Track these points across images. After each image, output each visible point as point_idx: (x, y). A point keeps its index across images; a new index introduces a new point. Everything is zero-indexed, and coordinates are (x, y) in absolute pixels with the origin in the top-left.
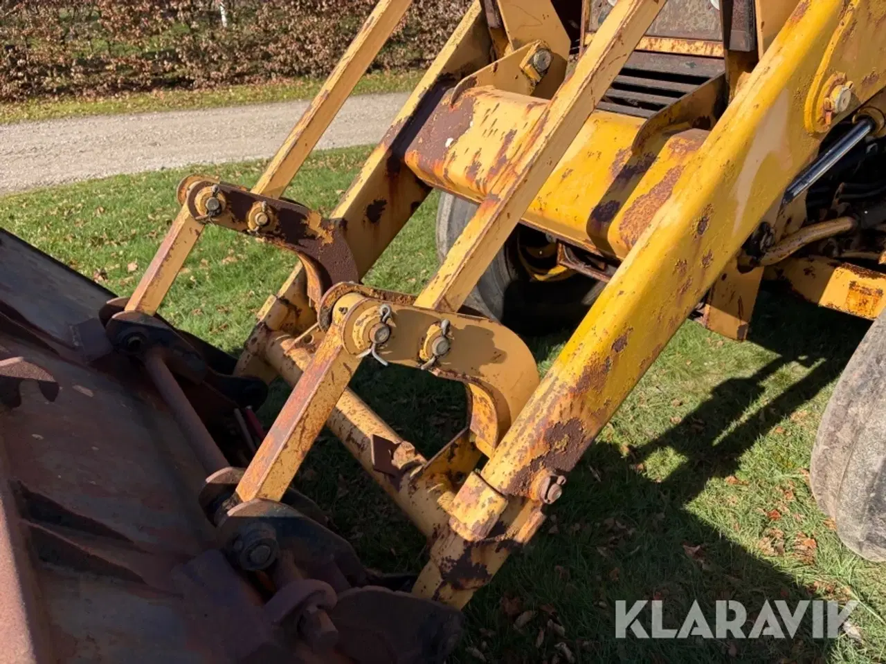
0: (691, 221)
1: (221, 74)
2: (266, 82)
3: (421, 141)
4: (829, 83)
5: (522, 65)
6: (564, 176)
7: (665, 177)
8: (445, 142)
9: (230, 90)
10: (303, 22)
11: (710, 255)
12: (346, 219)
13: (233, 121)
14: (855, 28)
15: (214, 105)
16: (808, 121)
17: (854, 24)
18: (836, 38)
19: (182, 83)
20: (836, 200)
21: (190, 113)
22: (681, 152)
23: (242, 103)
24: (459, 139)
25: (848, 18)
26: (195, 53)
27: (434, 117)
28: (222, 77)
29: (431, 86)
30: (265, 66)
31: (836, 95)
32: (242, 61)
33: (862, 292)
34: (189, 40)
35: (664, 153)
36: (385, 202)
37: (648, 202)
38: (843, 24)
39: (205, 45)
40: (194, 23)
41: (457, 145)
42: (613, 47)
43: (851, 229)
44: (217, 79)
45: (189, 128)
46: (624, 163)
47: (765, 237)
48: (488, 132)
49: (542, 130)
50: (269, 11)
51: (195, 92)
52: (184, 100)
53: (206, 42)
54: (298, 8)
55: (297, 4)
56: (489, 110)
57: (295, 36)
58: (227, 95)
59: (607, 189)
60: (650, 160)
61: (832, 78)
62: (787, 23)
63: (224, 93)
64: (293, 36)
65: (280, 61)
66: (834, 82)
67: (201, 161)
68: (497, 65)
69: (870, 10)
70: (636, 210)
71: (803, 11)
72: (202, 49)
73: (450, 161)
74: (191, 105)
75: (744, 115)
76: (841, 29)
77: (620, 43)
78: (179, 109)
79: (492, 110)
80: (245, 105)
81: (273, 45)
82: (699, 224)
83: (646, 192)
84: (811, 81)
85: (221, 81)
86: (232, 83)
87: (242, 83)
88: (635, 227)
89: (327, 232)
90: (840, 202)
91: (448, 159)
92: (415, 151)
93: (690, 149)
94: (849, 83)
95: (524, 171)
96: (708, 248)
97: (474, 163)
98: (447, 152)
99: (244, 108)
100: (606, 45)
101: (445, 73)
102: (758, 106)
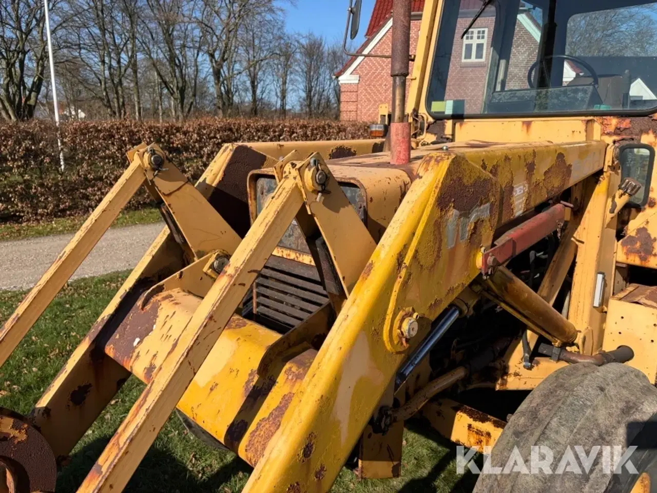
0: (296, 451)
1: (46, 211)
2: (84, 215)
3: (117, 337)
4: (398, 317)
5: (205, 269)
6: (211, 389)
7: (281, 403)
8: (134, 341)
9: (53, 222)
10: (115, 173)
11: (322, 468)
12: (49, 408)
13: (50, 248)
14: (411, 277)
15: (37, 235)
16: (389, 347)
17: (410, 275)
18: (397, 287)
19: (14, 218)
20: (453, 352)
21: (15, 243)
22: (292, 379)
23: (62, 232)
24: (144, 340)
25: (403, 272)
26: (25, 196)
27: (131, 316)
28: (47, 213)
29: (131, 289)
30: (84, 203)
31: (405, 326)
32: (65, 200)
33: (477, 433)
34: (21, 188)
35: (281, 378)
36: (90, 385)
37: (267, 426)
38: (401, 277)
39: (34, 191)
40: (27, 176)
41: (141, 346)
42: (205, 326)
43: (466, 375)
44: (43, 214)
45: (11, 256)
46: (254, 383)
47: (384, 419)
48: (165, 336)
49: (145, 401)
50: (88, 166)
51: (24, 224)
52: (12, 232)
53: (35, 188)
54: (111, 163)
55: (111, 161)
56: (168, 316)
57: (109, 182)
58: (50, 227)
59: (239, 409)
60: (272, 382)
61: (401, 314)
62: (360, 279)
63: (48, 225)
64: (107, 182)
65: (96, 199)
66: (403, 316)
67: (12, 287)
68: (182, 272)
69: (421, 263)
70: (258, 433)
71: (370, 270)
72: (32, 193)
73: (135, 360)
74: (17, 236)
75: (331, 356)
76: (399, 281)
77: (213, 321)
78: (7, 240)
79: (170, 316)
80: (63, 233)
81: (90, 189)
82: (304, 451)
83: (267, 416)
84: (384, 319)
85: (47, 215)
86: (55, 216)
87: (64, 217)
88: (256, 450)
89: (20, 432)
90: (457, 351)
91: (134, 357)
92: (112, 345)
93: (300, 377)
94: (415, 315)
95: (125, 443)
96: (319, 464)
97: (151, 365)
98: (134, 351)
99: (61, 237)
100: (200, 324)
101: (142, 278)
102: (341, 348)
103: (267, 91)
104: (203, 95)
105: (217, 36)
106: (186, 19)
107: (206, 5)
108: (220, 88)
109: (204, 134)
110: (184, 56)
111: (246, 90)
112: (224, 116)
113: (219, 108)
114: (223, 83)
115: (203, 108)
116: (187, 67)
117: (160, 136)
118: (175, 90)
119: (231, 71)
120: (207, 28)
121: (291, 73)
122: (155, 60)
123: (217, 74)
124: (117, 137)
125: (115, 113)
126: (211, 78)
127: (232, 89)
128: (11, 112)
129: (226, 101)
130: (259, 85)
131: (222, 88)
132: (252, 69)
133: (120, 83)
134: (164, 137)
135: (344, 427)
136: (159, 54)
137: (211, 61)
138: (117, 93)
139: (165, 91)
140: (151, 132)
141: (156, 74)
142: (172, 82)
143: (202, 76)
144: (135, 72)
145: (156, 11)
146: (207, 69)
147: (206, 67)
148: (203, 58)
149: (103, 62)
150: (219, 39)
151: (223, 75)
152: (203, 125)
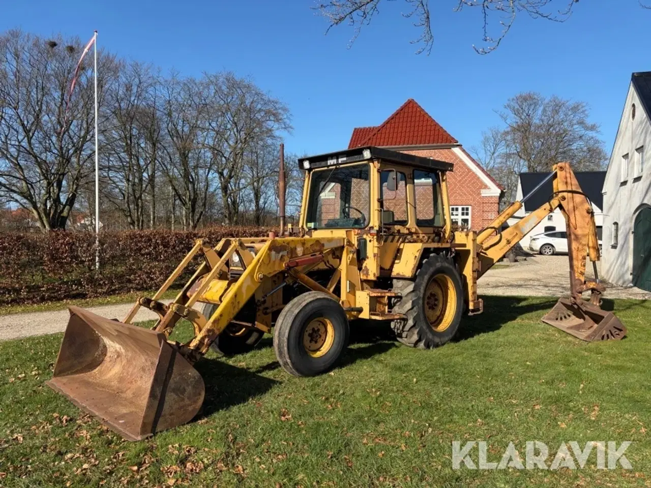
2: (127, 293)
3: (191, 290)
9: (108, 298)
10: (150, 265)
15: (99, 305)
16: (256, 279)
19: (81, 295)
23: (114, 304)
25: (259, 264)
26: (91, 281)
28: (104, 292)
30: (128, 286)
31: (260, 276)
32: (116, 284)
34: (89, 275)
39: (97, 277)
46: (226, 288)
50: (133, 260)
51: (88, 300)
57: (145, 271)
58: (106, 300)
59: (223, 292)
60: (230, 287)
63: (104, 299)
65: (136, 283)
66: (259, 273)
69: (265, 263)
71: (251, 263)
72: (95, 279)
81: (133, 276)
84: (255, 273)
85: (103, 294)
86: (109, 295)
87: (114, 294)
94: (264, 274)
96: (238, 300)
103: (268, 202)
104: (212, 205)
105: (225, 157)
106: (200, 146)
107: (217, 134)
108: (227, 201)
109: (213, 238)
110: (197, 174)
111: (251, 201)
112: (230, 223)
113: (226, 217)
114: (230, 195)
115: (211, 216)
116: (198, 183)
117: (183, 239)
118: (187, 200)
119: (237, 185)
120: (217, 152)
121: (290, 187)
122: (171, 177)
123: (225, 189)
124: (153, 240)
125: (134, 222)
126: (220, 191)
127: (238, 200)
128: (45, 222)
129: (232, 211)
130: (262, 197)
131: (229, 200)
132: (255, 184)
133: (140, 197)
134: (185, 240)
135: (244, 296)
136: (176, 172)
137: (220, 178)
138: (137, 205)
139: (178, 202)
140: (176, 237)
141: (171, 188)
142: (185, 195)
143: (211, 189)
144: (153, 187)
145: (175, 139)
146: (217, 184)
147: (216, 183)
148: (213, 176)
149: (128, 180)
150: (227, 159)
151: (230, 188)
152: (213, 231)
